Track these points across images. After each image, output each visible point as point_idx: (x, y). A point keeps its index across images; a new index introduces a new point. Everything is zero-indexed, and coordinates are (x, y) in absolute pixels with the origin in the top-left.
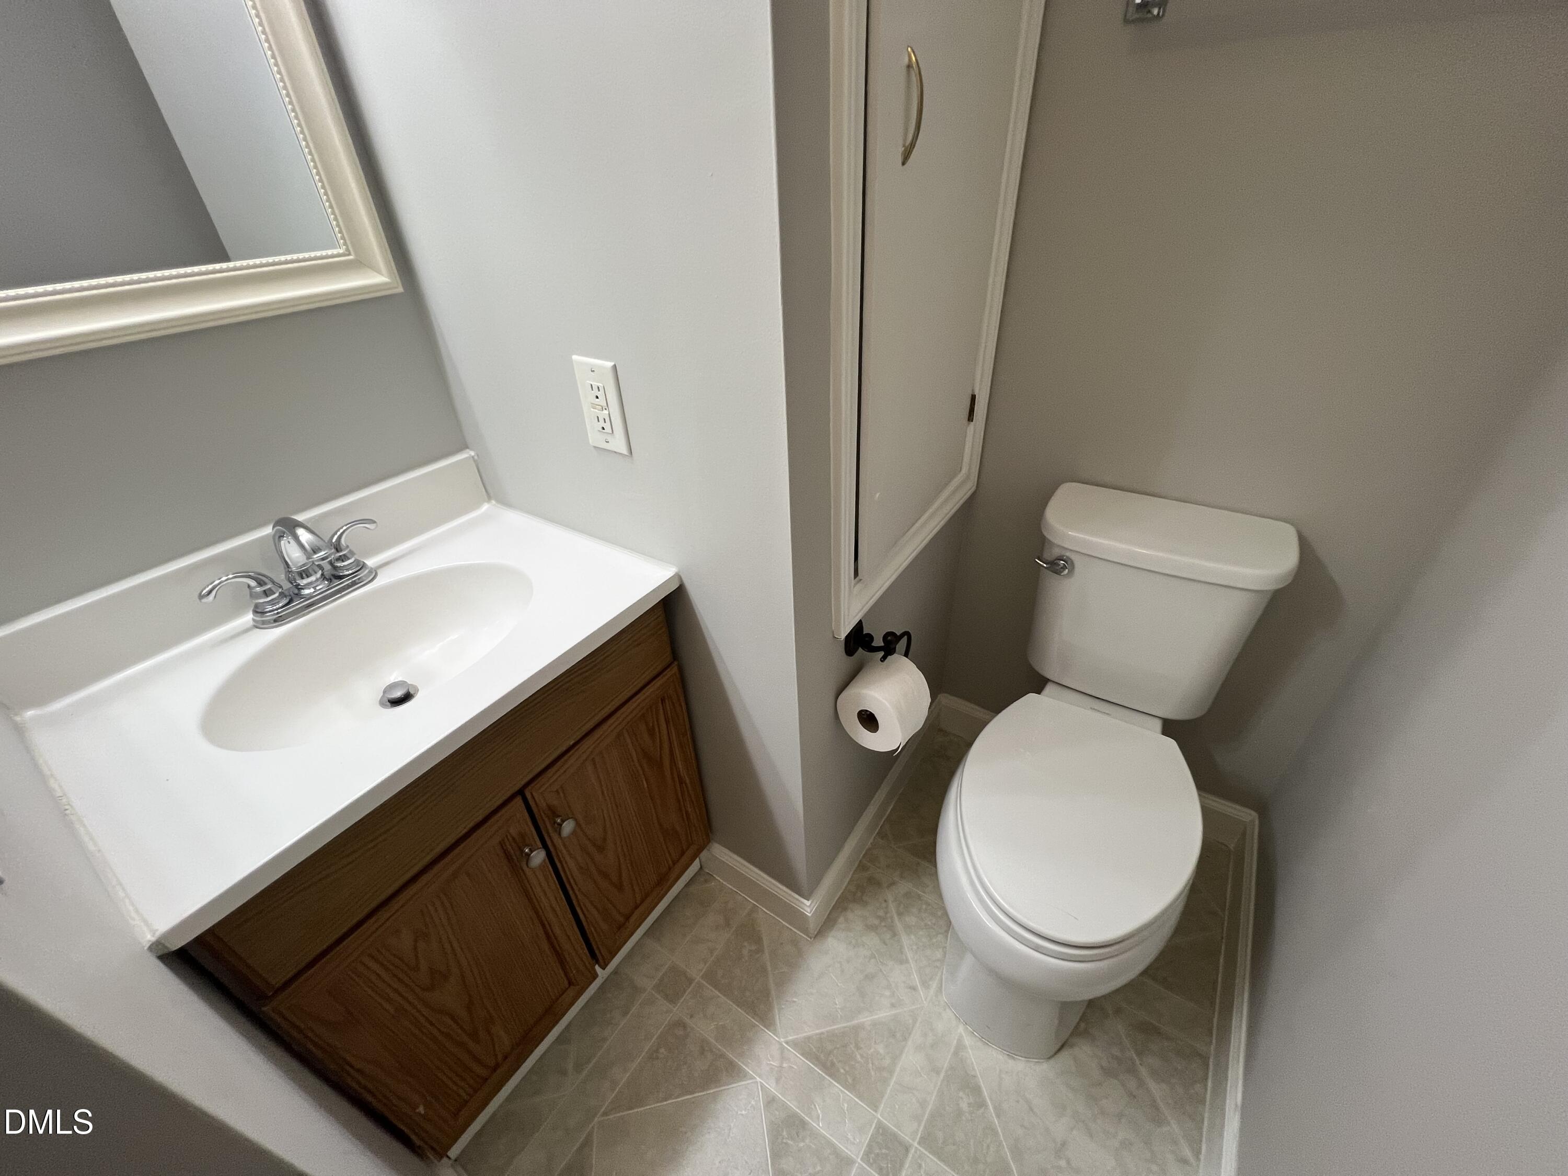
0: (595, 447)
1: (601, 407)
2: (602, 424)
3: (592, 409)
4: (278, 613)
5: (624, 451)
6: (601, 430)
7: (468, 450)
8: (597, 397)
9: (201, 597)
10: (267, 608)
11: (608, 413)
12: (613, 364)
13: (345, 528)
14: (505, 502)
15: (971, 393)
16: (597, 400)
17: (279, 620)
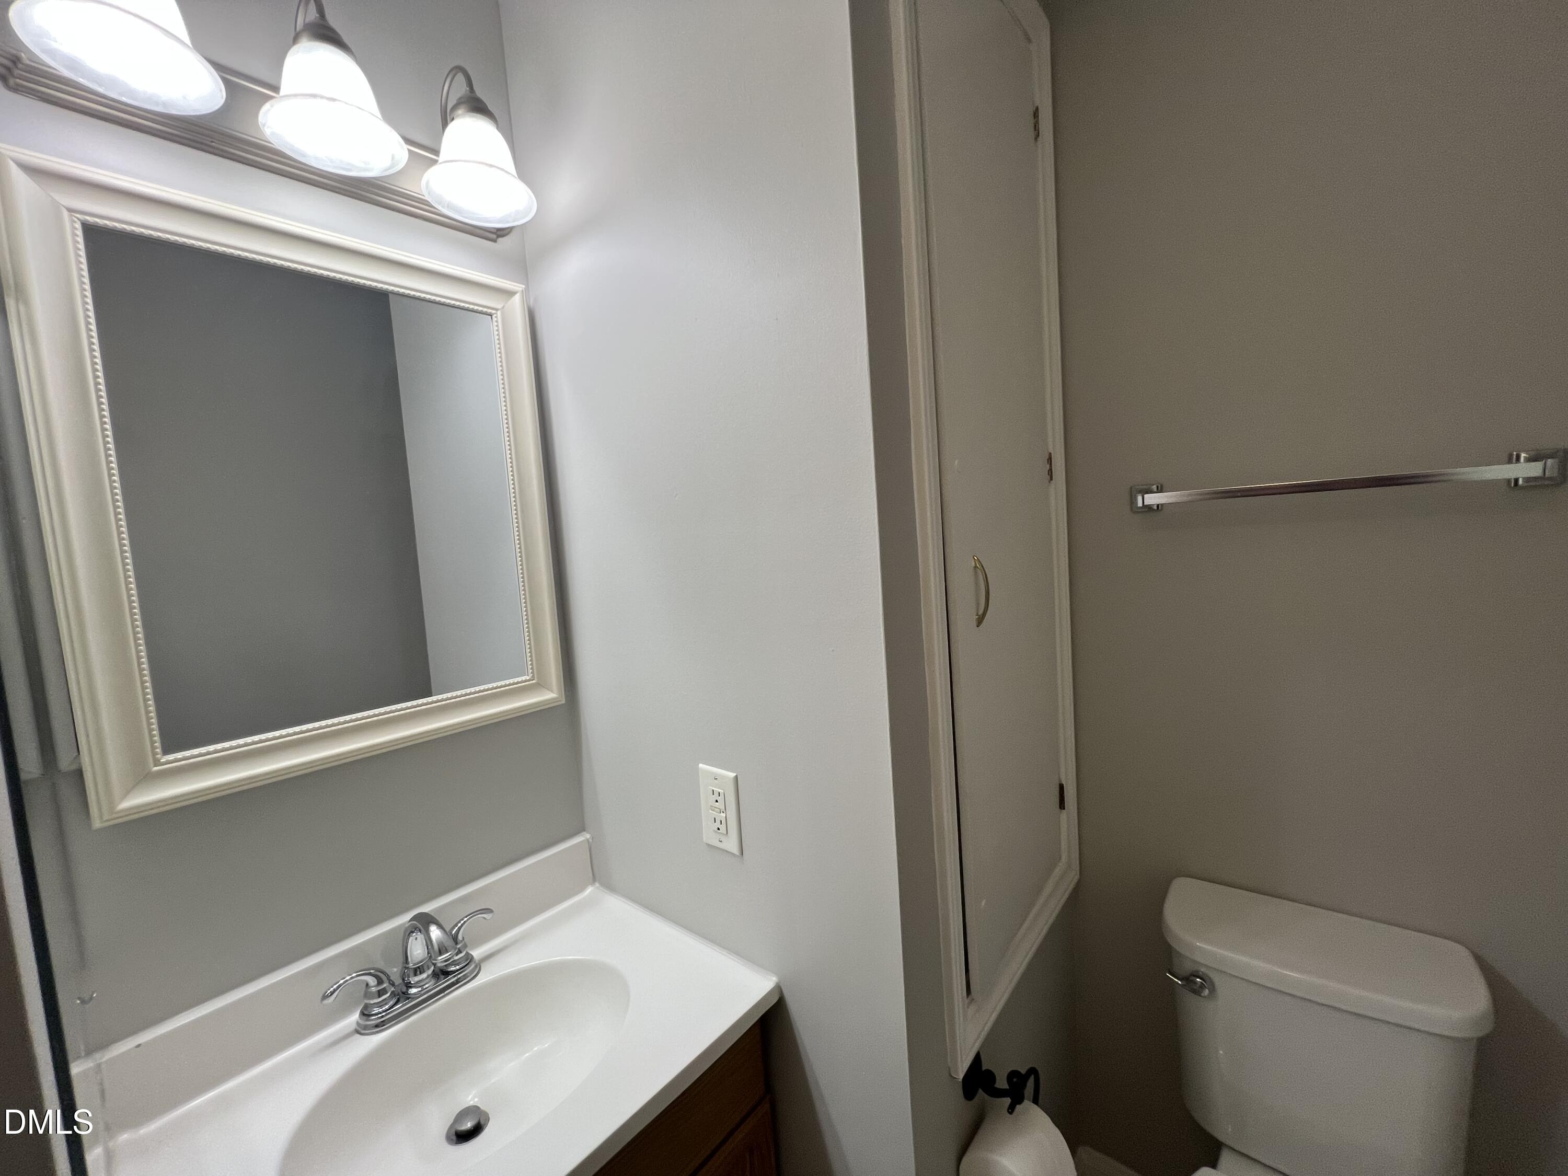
0: (708, 845)
1: (719, 810)
2: (718, 824)
3: (710, 811)
4: (382, 1017)
5: (735, 850)
6: (716, 829)
7: (584, 833)
8: (717, 801)
9: (325, 997)
10: (374, 1011)
11: (725, 815)
12: (735, 774)
13: (465, 919)
14: (610, 887)
15: (1058, 783)
16: (717, 803)
17: (380, 1026)
